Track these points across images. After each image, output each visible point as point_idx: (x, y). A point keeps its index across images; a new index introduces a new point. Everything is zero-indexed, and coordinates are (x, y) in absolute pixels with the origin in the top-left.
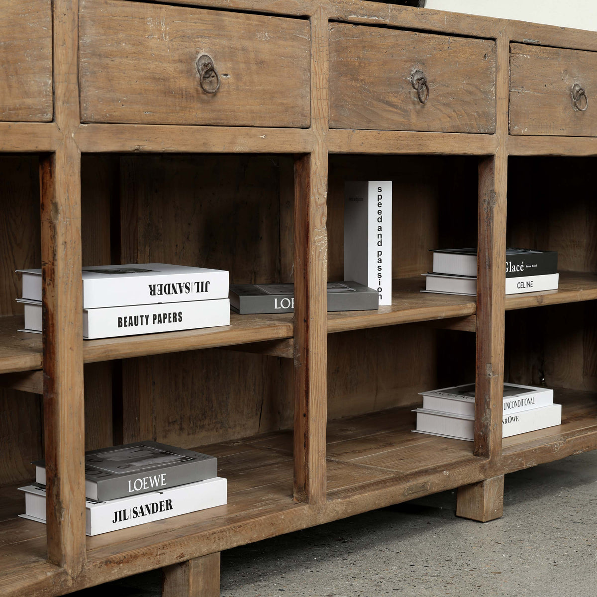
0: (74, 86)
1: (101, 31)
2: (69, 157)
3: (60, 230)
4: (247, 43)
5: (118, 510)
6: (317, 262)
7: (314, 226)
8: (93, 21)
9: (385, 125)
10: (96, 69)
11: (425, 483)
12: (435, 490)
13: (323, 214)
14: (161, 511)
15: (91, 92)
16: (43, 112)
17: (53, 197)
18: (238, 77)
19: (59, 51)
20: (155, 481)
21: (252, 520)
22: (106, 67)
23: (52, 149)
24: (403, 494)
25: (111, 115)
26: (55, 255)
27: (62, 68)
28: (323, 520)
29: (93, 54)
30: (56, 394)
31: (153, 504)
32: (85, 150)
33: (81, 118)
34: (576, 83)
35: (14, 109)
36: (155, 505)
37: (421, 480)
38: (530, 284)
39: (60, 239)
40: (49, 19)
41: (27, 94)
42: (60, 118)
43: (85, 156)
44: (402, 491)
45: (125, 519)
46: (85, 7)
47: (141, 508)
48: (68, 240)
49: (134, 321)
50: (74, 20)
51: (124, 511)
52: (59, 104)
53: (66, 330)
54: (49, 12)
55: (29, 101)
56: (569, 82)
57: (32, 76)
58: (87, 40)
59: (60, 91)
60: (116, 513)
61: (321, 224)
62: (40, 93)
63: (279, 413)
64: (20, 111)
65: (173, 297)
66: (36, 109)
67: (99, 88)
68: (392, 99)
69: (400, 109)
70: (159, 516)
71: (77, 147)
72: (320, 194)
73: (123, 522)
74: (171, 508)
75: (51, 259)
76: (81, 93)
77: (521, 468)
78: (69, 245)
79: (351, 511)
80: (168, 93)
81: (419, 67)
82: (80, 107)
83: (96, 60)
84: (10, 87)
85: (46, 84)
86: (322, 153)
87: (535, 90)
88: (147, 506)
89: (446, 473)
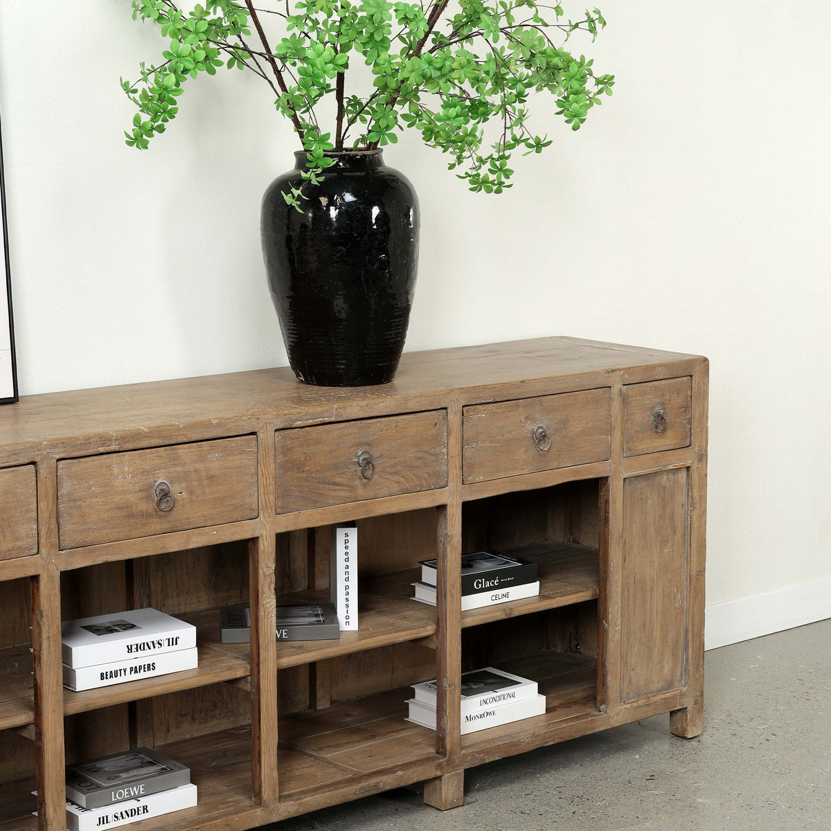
0: (54, 526)
1: (76, 483)
2: (50, 577)
3: (45, 629)
4: (200, 466)
5: (101, 817)
6: (266, 620)
7: (263, 593)
8: (69, 477)
9: (331, 502)
10: (71, 511)
11: (378, 783)
12: (388, 788)
13: (271, 583)
14: (138, 814)
15: (67, 528)
16: (30, 549)
17: (39, 606)
18: (191, 492)
19: (42, 505)
20: (134, 791)
21: (209, 823)
22: (80, 507)
23: (38, 573)
24: (355, 794)
25: (83, 541)
27: (44, 516)
28: (275, 819)
29: (70, 500)
30: (43, 743)
31: (132, 810)
32: (62, 570)
33: (59, 548)
34: (539, 425)
35: (8, 551)
36: (133, 811)
37: (373, 781)
38: (506, 595)
39: (44, 635)
40: (34, 483)
41: (17, 539)
42: (43, 550)
43: (64, 574)
44: (354, 791)
45: (107, 822)
46: (62, 469)
47: (121, 813)
48: (51, 635)
49: (115, 674)
50: (53, 480)
51: (107, 817)
52: (43, 541)
53: (50, 698)
54: (34, 478)
55: (19, 543)
56: (530, 427)
57: (21, 526)
58: (63, 491)
59: (43, 532)
60: (100, 818)
61: (270, 589)
62: (28, 536)
63: (290, 698)
64: (13, 552)
65: (147, 652)
66: (25, 548)
67: (74, 524)
68: (338, 480)
69: (346, 486)
70: (136, 818)
71: (57, 568)
72: (268, 567)
73: (106, 824)
74: (147, 812)
75: (38, 646)
77: (483, 762)
78: (51, 639)
79: (302, 810)
80: (131, 516)
81: (366, 448)
82: (59, 540)
83: (72, 504)
84: (4, 536)
85: (32, 529)
86: (270, 536)
87: (491, 442)
88: (126, 812)
89: (400, 773)
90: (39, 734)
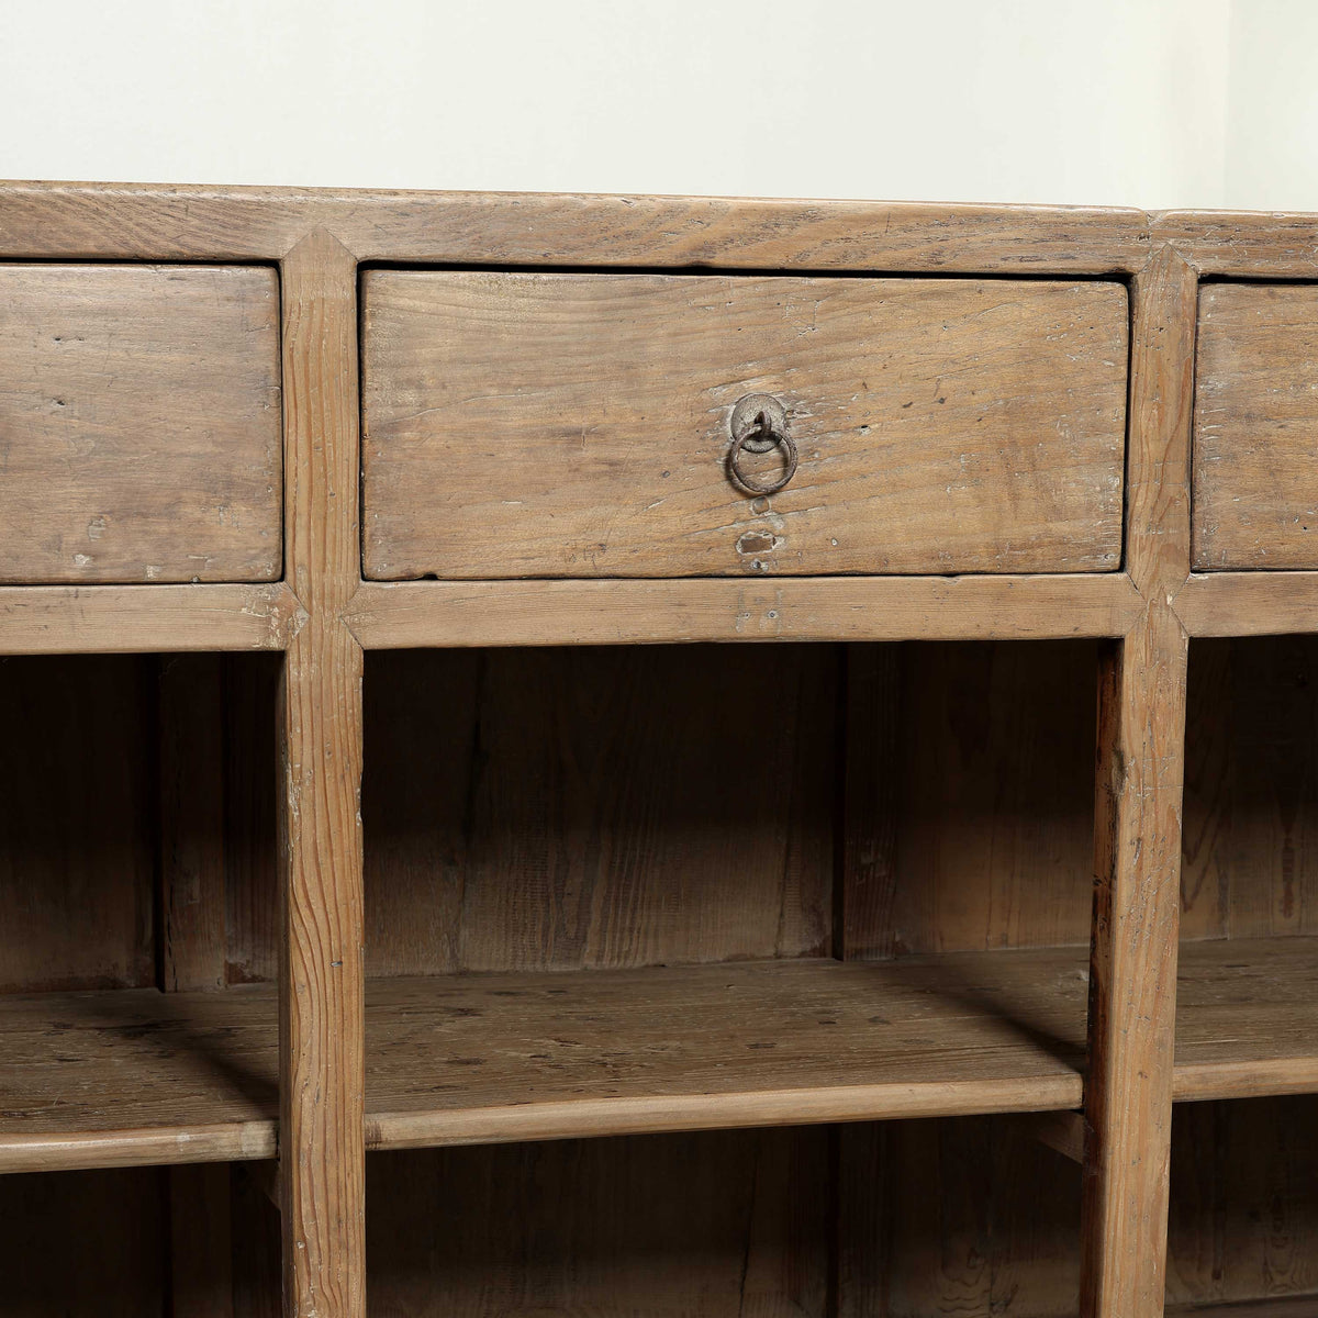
0: (1177, 487)
1: (1257, 360)
2: (1157, 651)
3: (1129, 812)
8: (1236, 338)
10: (1237, 448)
15: (1220, 501)
16: (1095, 552)
17: (1117, 738)
19: (1143, 417)
22: (1264, 443)
23: (1116, 632)
25: (1271, 552)
26: (1114, 866)
27: (1147, 449)
29: (1233, 414)
30: (1102, 1169)
32: (1199, 630)
33: (1191, 561)
35: (1024, 546)
39: (1126, 833)
40: (1122, 341)
41: (1057, 513)
42: (1137, 561)
43: (1201, 649)
46: (1215, 309)
48: (1147, 833)
50: (1183, 339)
52: (1137, 531)
53: (1131, 1031)
54: (1123, 326)
55: (1061, 528)
57: (1070, 471)
58: (1215, 382)
59: (1139, 504)
62: (1090, 507)
64: (1039, 551)
66: (1079, 545)
67: (1243, 491)
71: (1181, 626)
75: (1107, 873)
76: (1197, 504)
78: (1147, 848)
82: (1192, 536)
83: (1238, 427)
84: (1015, 497)
85: (1105, 488)
90: (1096, 1141)
